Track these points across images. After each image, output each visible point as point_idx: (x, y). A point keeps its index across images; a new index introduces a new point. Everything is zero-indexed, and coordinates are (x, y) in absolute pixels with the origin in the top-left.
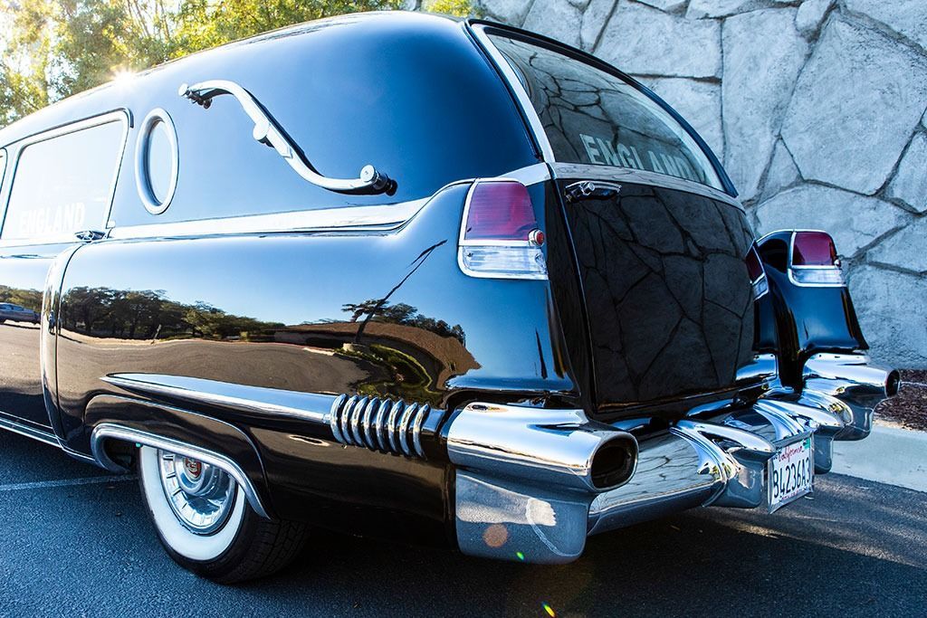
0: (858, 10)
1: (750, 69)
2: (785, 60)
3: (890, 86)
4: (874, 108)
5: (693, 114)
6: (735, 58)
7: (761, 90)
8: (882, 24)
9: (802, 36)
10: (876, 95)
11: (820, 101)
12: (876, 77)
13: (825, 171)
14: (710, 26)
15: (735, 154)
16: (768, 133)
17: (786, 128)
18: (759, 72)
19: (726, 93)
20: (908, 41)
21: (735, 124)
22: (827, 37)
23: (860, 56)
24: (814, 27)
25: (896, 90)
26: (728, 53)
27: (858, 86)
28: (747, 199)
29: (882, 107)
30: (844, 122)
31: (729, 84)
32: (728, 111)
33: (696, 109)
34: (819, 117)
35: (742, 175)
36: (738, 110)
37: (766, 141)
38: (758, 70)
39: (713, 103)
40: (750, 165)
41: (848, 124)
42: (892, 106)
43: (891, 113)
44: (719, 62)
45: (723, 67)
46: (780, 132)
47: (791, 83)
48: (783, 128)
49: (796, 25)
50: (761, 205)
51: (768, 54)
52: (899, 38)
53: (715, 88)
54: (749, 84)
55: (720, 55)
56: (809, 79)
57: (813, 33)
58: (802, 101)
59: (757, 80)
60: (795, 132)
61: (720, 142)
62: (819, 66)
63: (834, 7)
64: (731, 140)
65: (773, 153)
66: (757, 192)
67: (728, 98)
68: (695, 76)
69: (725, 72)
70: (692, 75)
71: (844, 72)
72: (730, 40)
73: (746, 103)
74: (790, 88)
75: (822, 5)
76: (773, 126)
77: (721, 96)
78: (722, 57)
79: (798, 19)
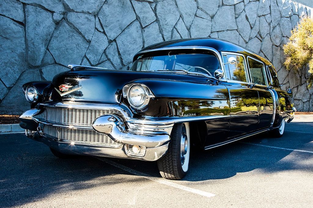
0: (71, 22)
1: (36, 25)
2: (49, 27)
3: (78, 44)
4: (74, 48)
5: (14, 32)
6: (30, 19)
7: (41, 33)
8: (77, 28)
9: (54, 22)
10: (75, 45)
11: (60, 42)
12: (75, 41)
13: (63, 62)
14: (20, 4)
15: (31, 50)
16: (44, 47)
17: (50, 47)
18: (41, 27)
19: (28, 29)
21: (31, 41)
22: (62, 25)
23: (71, 34)
26: (28, 16)
27: (70, 41)
28: (37, 65)
29: (76, 49)
30: (67, 50)
31: (29, 27)
32: (29, 36)
33: (15, 31)
34: (60, 46)
35: (34, 57)
36: (32, 36)
37: (43, 49)
38: (40, 26)
39: (22, 31)
40: (38, 55)
41: (68, 50)
42: (78, 49)
43: (78, 51)
44: (24, 18)
45: (25, 20)
46: (47, 47)
47: (51, 34)
48: (49, 46)
49: (53, 18)
50: (42, 68)
51: (43, 23)
52: (80, 33)
53: (23, 27)
54: (36, 30)
55: (24, 16)
56: (57, 35)
57: (57, 22)
58: (55, 41)
59: (40, 29)
60: (53, 49)
61: (24, 44)
62: (60, 32)
63: (63, 18)
64: (29, 45)
65: (45, 53)
66: (41, 64)
67: (28, 32)
68: (14, 19)
69: (27, 23)
70: (12, 18)
71: (67, 37)
72: (28, 13)
73: (35, 35)
74: (51, 35)
75: (61, 16)
76: (45, 45)
77: (25, 30)
78: (25, 17)
79: (53, 17)
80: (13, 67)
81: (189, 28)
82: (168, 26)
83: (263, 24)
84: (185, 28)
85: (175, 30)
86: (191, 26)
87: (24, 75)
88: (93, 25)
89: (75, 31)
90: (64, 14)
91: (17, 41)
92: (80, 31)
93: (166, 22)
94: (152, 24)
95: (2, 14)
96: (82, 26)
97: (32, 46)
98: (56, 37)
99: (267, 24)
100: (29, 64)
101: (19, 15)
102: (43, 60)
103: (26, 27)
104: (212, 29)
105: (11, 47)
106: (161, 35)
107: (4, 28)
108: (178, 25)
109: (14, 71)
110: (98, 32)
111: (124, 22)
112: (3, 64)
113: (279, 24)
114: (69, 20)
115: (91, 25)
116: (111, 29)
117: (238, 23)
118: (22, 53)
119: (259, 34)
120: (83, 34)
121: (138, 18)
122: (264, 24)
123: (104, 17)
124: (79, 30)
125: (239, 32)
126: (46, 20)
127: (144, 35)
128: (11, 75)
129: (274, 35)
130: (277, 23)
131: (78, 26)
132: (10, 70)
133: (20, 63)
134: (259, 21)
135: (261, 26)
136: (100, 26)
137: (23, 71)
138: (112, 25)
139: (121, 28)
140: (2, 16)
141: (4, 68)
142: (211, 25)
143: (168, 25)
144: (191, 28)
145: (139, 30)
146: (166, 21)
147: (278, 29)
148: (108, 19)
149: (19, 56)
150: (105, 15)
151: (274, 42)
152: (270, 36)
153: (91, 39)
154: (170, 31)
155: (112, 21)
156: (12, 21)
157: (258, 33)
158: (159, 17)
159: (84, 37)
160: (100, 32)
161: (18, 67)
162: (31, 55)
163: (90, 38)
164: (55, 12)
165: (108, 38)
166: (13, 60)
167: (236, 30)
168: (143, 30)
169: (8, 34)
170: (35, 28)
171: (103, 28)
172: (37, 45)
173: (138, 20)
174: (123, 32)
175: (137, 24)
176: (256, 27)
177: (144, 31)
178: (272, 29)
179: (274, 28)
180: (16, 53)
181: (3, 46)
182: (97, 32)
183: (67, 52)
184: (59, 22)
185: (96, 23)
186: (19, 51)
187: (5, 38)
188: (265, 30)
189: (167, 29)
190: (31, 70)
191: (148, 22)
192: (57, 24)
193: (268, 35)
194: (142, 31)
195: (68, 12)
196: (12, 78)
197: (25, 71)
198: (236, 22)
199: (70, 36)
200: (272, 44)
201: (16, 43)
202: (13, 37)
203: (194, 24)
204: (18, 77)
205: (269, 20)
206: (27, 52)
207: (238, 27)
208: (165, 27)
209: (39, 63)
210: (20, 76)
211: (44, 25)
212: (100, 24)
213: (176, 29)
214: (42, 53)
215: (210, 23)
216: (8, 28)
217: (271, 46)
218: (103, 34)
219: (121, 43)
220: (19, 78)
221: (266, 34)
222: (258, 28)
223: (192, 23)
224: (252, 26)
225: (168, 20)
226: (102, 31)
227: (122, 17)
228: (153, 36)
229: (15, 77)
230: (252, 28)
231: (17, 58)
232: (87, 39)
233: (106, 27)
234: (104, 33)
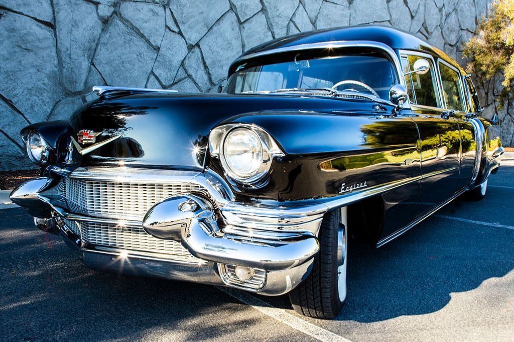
0: (126, 18)
1: (72, 25)
2: (93, 27)
3: (140, 54)
4: (134, 60)
5: (39, 40)
6: (62, 16)
7: (81, 38)
8: (136, 28)
9: (101, 20)
10: (135, 56)
11: (112, 52)
12: (134, 48)
13: (117, 83)
15: (66, 67)
16: (86, 61)
17: (96, 60)
18: (79, 29)
19: (59, 34)
20: (145, 38)
21: (66, 52)
22: (113, 24)
23: (128, 38)
24: (106, 18)
25: (142, 56)
26: (58, 13)
27: (128, 50)
28: (78, 91)
29: (137, 61)
30: (123, 63)
31: (61, 29)
32: (61, 43)
33: (41, 37)
34: (112, 59)
35: (72, 78)
36: (68, 45)
37: (85, 64)
38: (78, 28)
39: (51, 36)
40: (78, 74)
42: (141, 62)
43: (141, 64)
44: (52, 16)
45: (54, 19)
46: (92, 61)
47: (96, 40)
48: (94, 60)
49: (98, 14)
50: (86, 94)
51: (84, 22)
52: (142, 36)
53: (51, 29)
54: (73, 33)
55: (52, 12)
56: (105, 41)
57: (106, 20)
58: (103, 50)
59: (78, 33)
60: (100, 63)
61: (56, 58)
62: (110, 36)
63: (115, 12)
64: (63, 59)
65: (90, 71)
66: (83, 88)
67: (61, 37)
68: (37, 18)
69: (57, 23)
70: (35, 17)
71: (121, 42)
72: (58, 6)
73: (72, 43)
74: (96, 42)
75: (111, 9)
76: (88, 58)
77: (55, 35)
78: (54, 13)
79: (98, 11)
80: (41, 94)
81: (314, 21)
82: (280, 19)
83: (430, 11)
84: (308, 21)
85: (292, 24)
86: (317, 17)
87: (59, 107)
88: (161, 22)
89: (134, 32)
90: (115, 5)
91: (44, 53)
92: (142, 32)
93: (278, 12)
94: (256, 16)
95: (18, 11)
96: (145, 25)
97: (69, 61)
98: (105, 44)
99: (437, 10)
100: (65, 89)
101: (45, 11)
102: (86, 82)
103: (57, 31)
104: (350, 20)
105: (35, 63)
106: (270, 33)
107: (23, 34)
108: (297, 16)
109: (43, 102)
110: (171, 32)
111: (211, 15)
112: (26, 92)
113: (455, 10)
114: (123, 14)
115: (160, 21)
116: (190, 27)
117: (391, 10)
118: (53, 72)
119: (424, 27)
120: (147, 37)
121: (232, 8)
122: (432, 11)
123: (179, 8)
124: (141, 30)
125: (393, 24)
126: (88, 17)
127: (244, 34)
128: (39, 108)
129: (448, 28)
130: (453, 8)
131: (137, 24)
132: (37, 100)
133: (52, 88)
134: (425, 6)
135: (427, 14)
136: (174, 23)
137: (57, 100)
138: (192, 20)
139: (206, 25)
140: (18, 15)
141: (27, 97)
142: (348, 15)
143: (281, 17)
144: (317, 21)
145: (235, 26)
146: (278, 10)
147: (455, 17)
148: (186, 10)
149: (49, 78)
150: (180, 5)
151: (447, 39)
152: (442, 29)
153: (159, 45)
154: (284, 27)
155: (192, 14)
156: (34, 21)
157: (423, 25)
158: (266, 4)
159: (148, 41)
160: (174, 32)
161: (49, 95)
162: (68, 74)
163: (159, 43)
164: (100, 3)
165: (186, 42)
166: (40, 83)
167: (389, 21)
168: (241, 26)
169: (29, 43)
170: (70, 32)
171: (178, 26)
172: (76, 58)
173: (234, 10)
174: (211, 31)
175: (232, 17)
176: (420, 17)
177: (244, 28)
178: (444, 17)
179: (448, 16)
180: (43, 72)
181: (23, 62)
182: (169, 33)
183: (123, 66)
184: (108, 19)
185: (167, 18)
186: (48, 69)
187: (25, 49)
188: (433, 20)
189: (280, 23)
190: (70, 99)
191: (250, 14)
192: (105, 21)
193: (439, 28)
194: (240, 28)
195: (122, 2)
196: (42, 112)
197: (60, 101)
198: (388, 8)
199: (127, 41)
200: (444, 42)
201: (43, 57)
202: (37, 47)
203: (322, 14)
204: (49, 111)
205: (440, 3)
206: (61, 71)
207: (391, 16)
208: (276, 20)
209: (80, 87)
210: (53, 110)
211: (84, 26)
212: (173, 20)
213: (294, 23)
214: (84, 71)
215: (347, 12)
216: (28, 34)
217: (443, 45)
218: (178, 36)
219: (208, 49)
220: (51, 112)
221: (435, 26)
222: (422, 16)
223: (319, 13)
224: (413, 14)
225: (281, 9)
226: (177, 30)
227: (208, 7)
228: (258, 36)
229: (45, 111)
230: (412, 17)
231: (46, 81)
232: (154, 44)
233: (183, 23)
234: (180, 33)
